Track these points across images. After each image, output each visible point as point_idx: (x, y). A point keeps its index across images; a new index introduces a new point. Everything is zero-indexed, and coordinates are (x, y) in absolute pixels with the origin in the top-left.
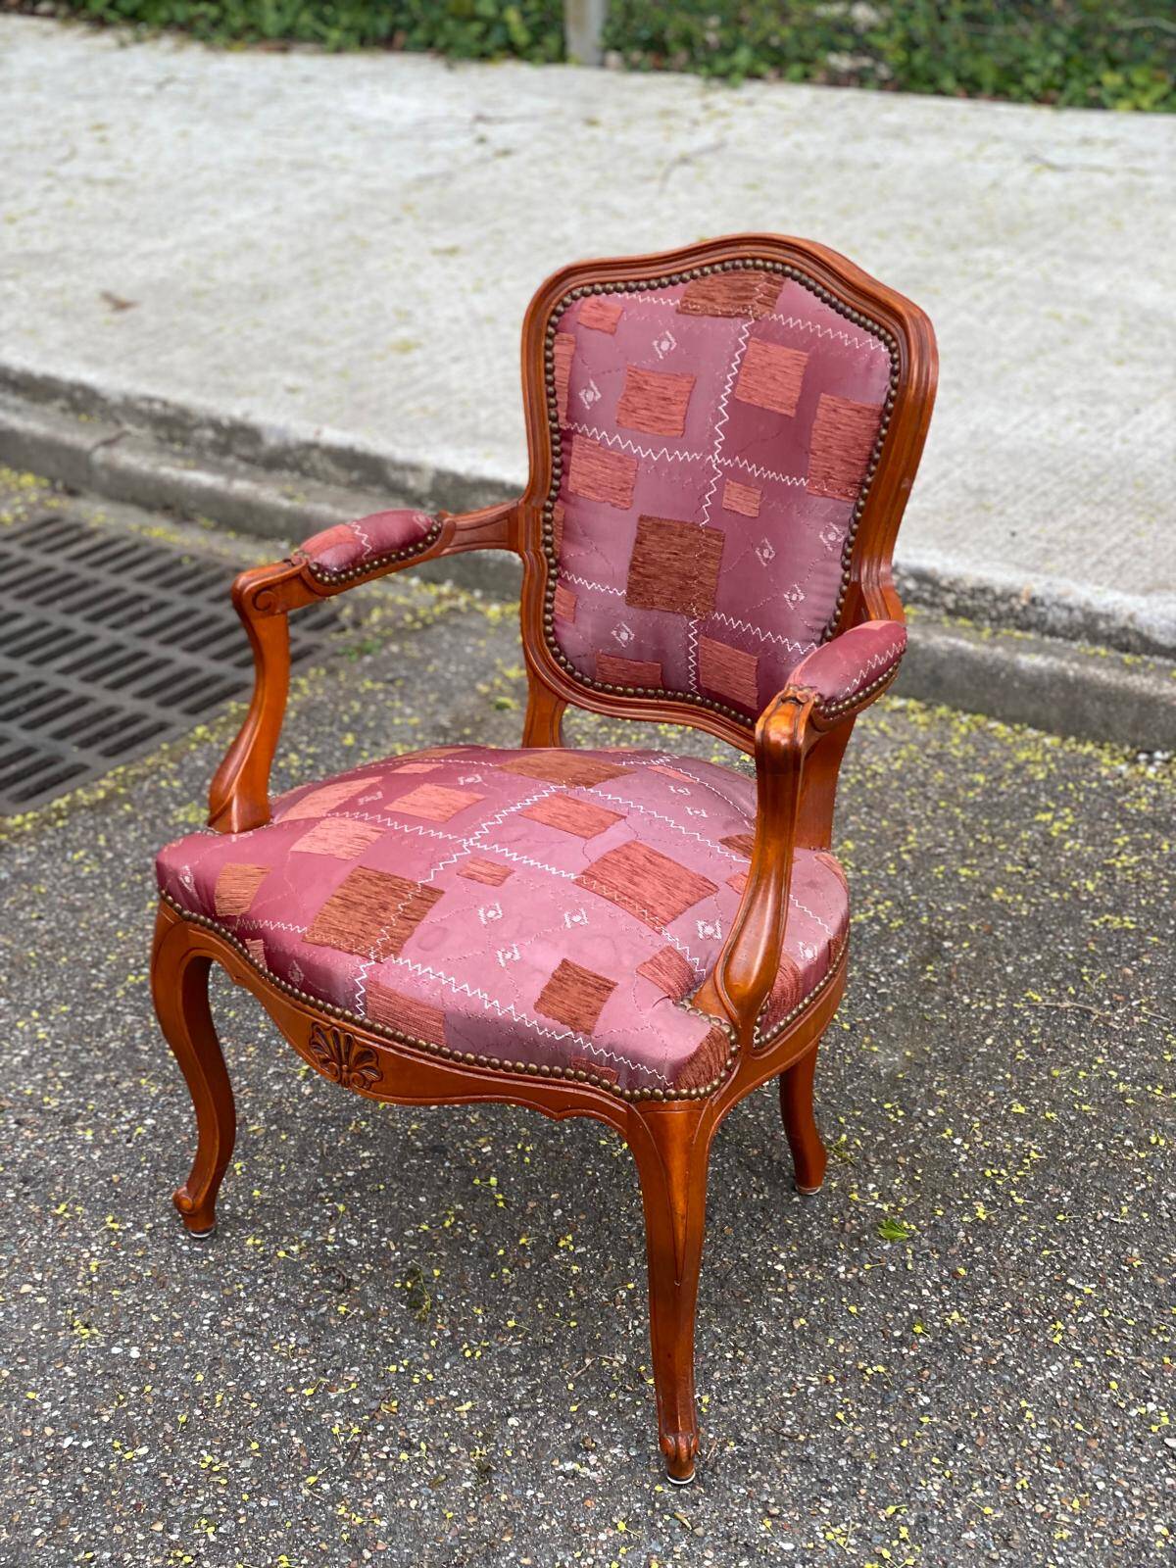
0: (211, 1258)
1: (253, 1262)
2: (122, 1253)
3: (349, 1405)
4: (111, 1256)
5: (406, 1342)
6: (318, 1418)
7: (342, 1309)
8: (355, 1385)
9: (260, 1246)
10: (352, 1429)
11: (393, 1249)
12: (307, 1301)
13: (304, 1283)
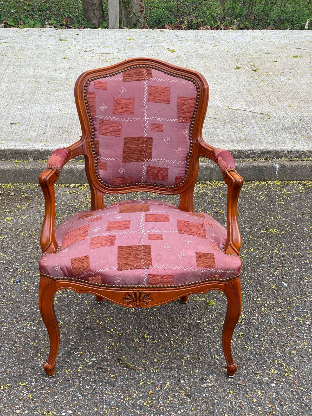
0: (61, 380)
1: (73, 376)
2: (34, 390)
3: (140, 397)
4: (32, 392)
5: (136, 376)
6: (136, 404)
7: (112, 376)
8: (137, 392)
9: (70, 371)
10: (148, 402)
11: (106, 356)
12: (100, 378)
13: (93, 375)
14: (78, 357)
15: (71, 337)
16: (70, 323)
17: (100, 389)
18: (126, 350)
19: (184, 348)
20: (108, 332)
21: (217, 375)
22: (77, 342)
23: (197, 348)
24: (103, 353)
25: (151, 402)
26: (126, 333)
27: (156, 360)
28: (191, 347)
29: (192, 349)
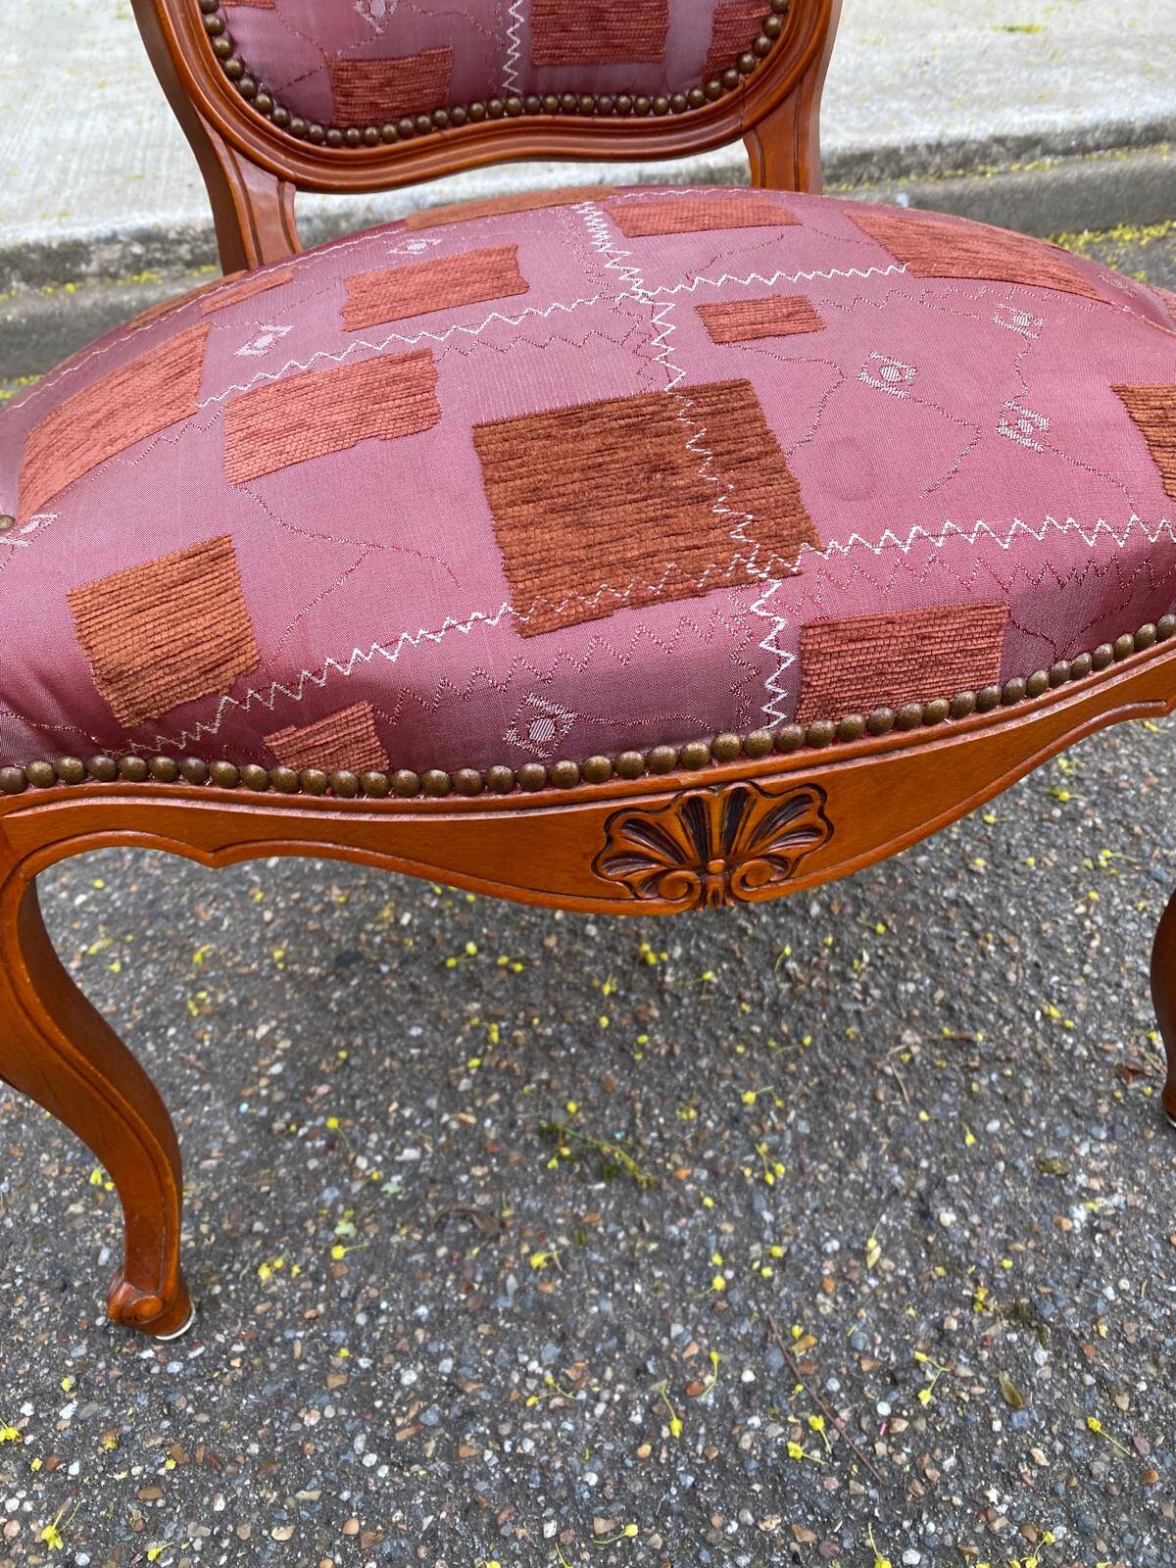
0: (239, 1348)
1: (309, 1300)
2: (75, 1469)
3: (747, 1392)
4: (62, 1489)
5: (674, 1230)
6: (742, 1456)
7: (538, 1260)
8: (715, 1356)
9: (288, 1268)
10: (806, 1425)
11: (472, 1120)
12: (469, 1289)
13: (425, 1269)
14: (317, 1153)
15: (263, 1030)
16: (246, 945)
17: (486, 1378)
18: (572, 1061)
19: (865, 991)
20: (451, 962)
21: (1111, 1129)
22: (301, 1054)
23: (933, 977)
24: (454, 1101)
25: (829, 1425)
26: (547, 955)
27: (749, 1097)
28: (899, 976)
29: (911, 987)
